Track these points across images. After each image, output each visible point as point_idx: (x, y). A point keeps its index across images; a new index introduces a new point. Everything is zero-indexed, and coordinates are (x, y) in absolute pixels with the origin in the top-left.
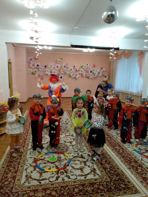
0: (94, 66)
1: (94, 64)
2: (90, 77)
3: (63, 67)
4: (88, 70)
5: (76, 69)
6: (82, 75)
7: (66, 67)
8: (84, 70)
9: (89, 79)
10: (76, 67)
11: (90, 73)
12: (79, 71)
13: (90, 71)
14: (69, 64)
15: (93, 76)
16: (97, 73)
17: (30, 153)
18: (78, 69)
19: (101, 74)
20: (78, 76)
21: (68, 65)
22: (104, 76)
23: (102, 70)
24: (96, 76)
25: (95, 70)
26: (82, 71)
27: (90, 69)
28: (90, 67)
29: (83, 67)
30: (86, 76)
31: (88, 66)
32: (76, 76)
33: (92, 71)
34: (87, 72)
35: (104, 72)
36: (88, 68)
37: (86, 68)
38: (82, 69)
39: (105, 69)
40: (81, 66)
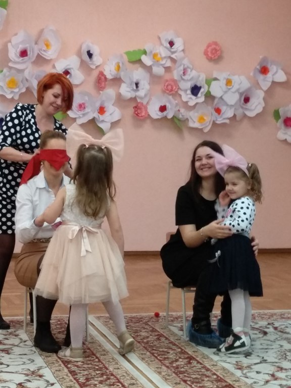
0: (215, 51)
1: (216, 43)
2: (191, 125)
3: (13, 54)
4: (176, 77)
5: (101, 74)
6: (138, 110)
7: (32, 55)
8: (147, 76)
9: (186, 134)
10: (97, 60)
11: (187, 96)
12: (117, 81)
13: (188, 85)
14: (52, 41)
15: (210, 117)
16: (232, 98)
18: (109, 71)
19: (256, 105)
20: (114, 113)
21: (47, 45)
22: (277, 115)
23: (265, 82)
24: (229, 113)
25: (223, 76)
26: (137, 84)
27: (192, 74)
28: (186, 62)
29: (147, 60)
30: (165, 113)
31: (173, 53)
32: (101, 117)
33: (199, 85)
34: (172, 90)
35: (279, 90)
36: (178, 64)
37: (163, 62)
38: (137, 70)
39: (286, 73)
40: (131, 50)
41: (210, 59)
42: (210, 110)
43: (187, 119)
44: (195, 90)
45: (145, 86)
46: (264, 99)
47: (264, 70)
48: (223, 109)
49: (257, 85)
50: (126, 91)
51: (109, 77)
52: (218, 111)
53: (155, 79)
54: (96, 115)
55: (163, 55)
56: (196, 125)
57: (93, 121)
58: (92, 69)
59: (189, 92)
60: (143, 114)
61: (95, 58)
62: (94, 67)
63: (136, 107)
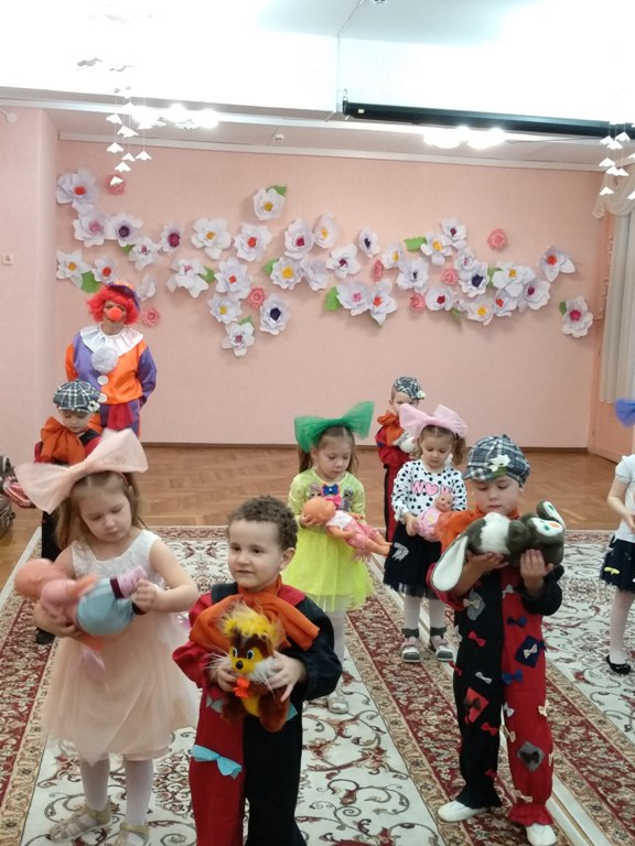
0: (500, 239)
1: (500, 231)
2: (471, 317)
3: (290, 243)
4: (456, 268)
5: (379, 263)
6: (415, 301)
7: (309, 244)
8: (427, 265)
9: (465, 326)
10: (375, 248)
11: (467, 287)
12: (395, 270)
13: (470, 276)
14: (330, 229)
15: (491, 308)
16: (516, 290)
17: (51, 806)
18: (387, 261)
19: (541, 298)
20: (390, 304)
22: (563, 307)
23: (552, 273)
24: (512, 306)
25: (506, 266)
26: (415, 274)
27: (474, 264)
28: (468, 251)
29: (426, 249)
30: (443, 305)
31: (455, 241)
32: (377, 309)
33: (480, 275)
34: (451, 281)
35: (567, 282)
36: (459, 253)
37: (443, 251)
38: (416, 258)
39: (575, 264)
40: (411, 237)
41: (494, 248)
42: (491, 301)
43: (467, 312)
44: (477, 280)
45: (423, 276)
46: (550, 291)
47: (551, 260)
48: (506, 300)
49: (542, 276)
50: (403, 281)
51: (387, 266)
52: (500, 302)
53: (434, 268)
54: (370, 307)
55: (444, 244)
56: (476, 317)
57: (368, 312)
58: (369, 259)
59: (470, 282)
60: (420, 305)
61: (372, 246)
62: (371, 256)
63: (412, 299)
